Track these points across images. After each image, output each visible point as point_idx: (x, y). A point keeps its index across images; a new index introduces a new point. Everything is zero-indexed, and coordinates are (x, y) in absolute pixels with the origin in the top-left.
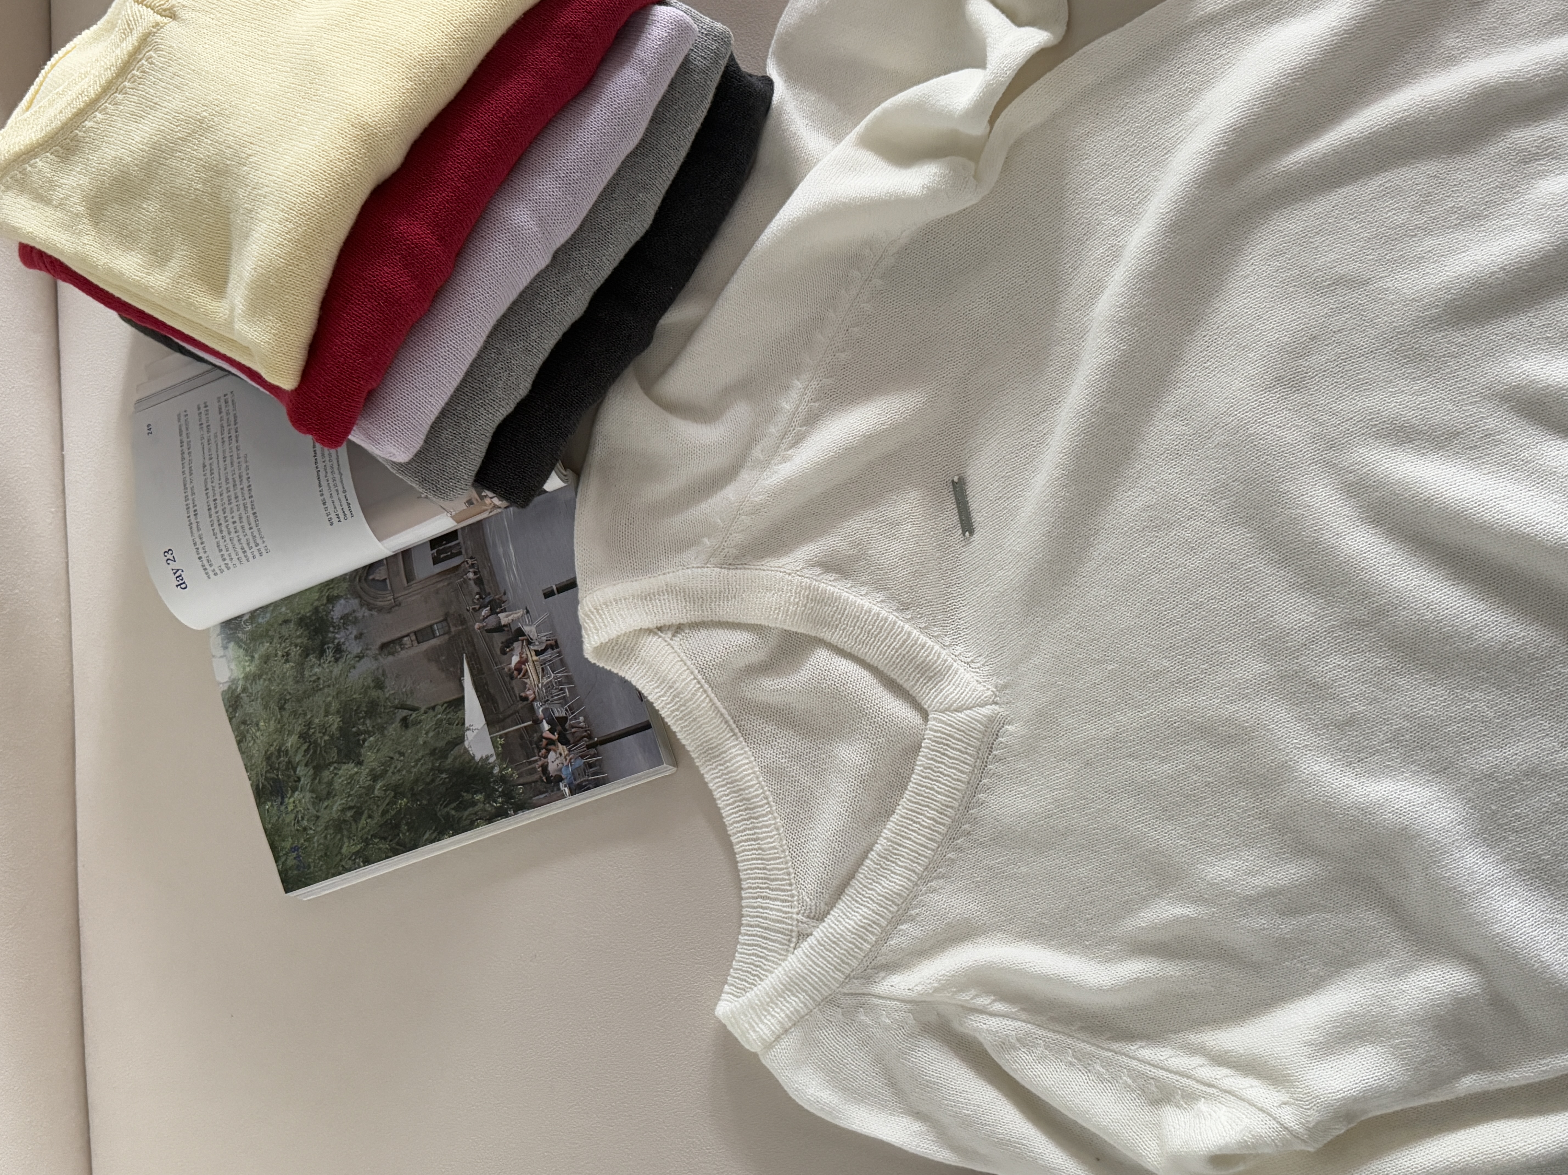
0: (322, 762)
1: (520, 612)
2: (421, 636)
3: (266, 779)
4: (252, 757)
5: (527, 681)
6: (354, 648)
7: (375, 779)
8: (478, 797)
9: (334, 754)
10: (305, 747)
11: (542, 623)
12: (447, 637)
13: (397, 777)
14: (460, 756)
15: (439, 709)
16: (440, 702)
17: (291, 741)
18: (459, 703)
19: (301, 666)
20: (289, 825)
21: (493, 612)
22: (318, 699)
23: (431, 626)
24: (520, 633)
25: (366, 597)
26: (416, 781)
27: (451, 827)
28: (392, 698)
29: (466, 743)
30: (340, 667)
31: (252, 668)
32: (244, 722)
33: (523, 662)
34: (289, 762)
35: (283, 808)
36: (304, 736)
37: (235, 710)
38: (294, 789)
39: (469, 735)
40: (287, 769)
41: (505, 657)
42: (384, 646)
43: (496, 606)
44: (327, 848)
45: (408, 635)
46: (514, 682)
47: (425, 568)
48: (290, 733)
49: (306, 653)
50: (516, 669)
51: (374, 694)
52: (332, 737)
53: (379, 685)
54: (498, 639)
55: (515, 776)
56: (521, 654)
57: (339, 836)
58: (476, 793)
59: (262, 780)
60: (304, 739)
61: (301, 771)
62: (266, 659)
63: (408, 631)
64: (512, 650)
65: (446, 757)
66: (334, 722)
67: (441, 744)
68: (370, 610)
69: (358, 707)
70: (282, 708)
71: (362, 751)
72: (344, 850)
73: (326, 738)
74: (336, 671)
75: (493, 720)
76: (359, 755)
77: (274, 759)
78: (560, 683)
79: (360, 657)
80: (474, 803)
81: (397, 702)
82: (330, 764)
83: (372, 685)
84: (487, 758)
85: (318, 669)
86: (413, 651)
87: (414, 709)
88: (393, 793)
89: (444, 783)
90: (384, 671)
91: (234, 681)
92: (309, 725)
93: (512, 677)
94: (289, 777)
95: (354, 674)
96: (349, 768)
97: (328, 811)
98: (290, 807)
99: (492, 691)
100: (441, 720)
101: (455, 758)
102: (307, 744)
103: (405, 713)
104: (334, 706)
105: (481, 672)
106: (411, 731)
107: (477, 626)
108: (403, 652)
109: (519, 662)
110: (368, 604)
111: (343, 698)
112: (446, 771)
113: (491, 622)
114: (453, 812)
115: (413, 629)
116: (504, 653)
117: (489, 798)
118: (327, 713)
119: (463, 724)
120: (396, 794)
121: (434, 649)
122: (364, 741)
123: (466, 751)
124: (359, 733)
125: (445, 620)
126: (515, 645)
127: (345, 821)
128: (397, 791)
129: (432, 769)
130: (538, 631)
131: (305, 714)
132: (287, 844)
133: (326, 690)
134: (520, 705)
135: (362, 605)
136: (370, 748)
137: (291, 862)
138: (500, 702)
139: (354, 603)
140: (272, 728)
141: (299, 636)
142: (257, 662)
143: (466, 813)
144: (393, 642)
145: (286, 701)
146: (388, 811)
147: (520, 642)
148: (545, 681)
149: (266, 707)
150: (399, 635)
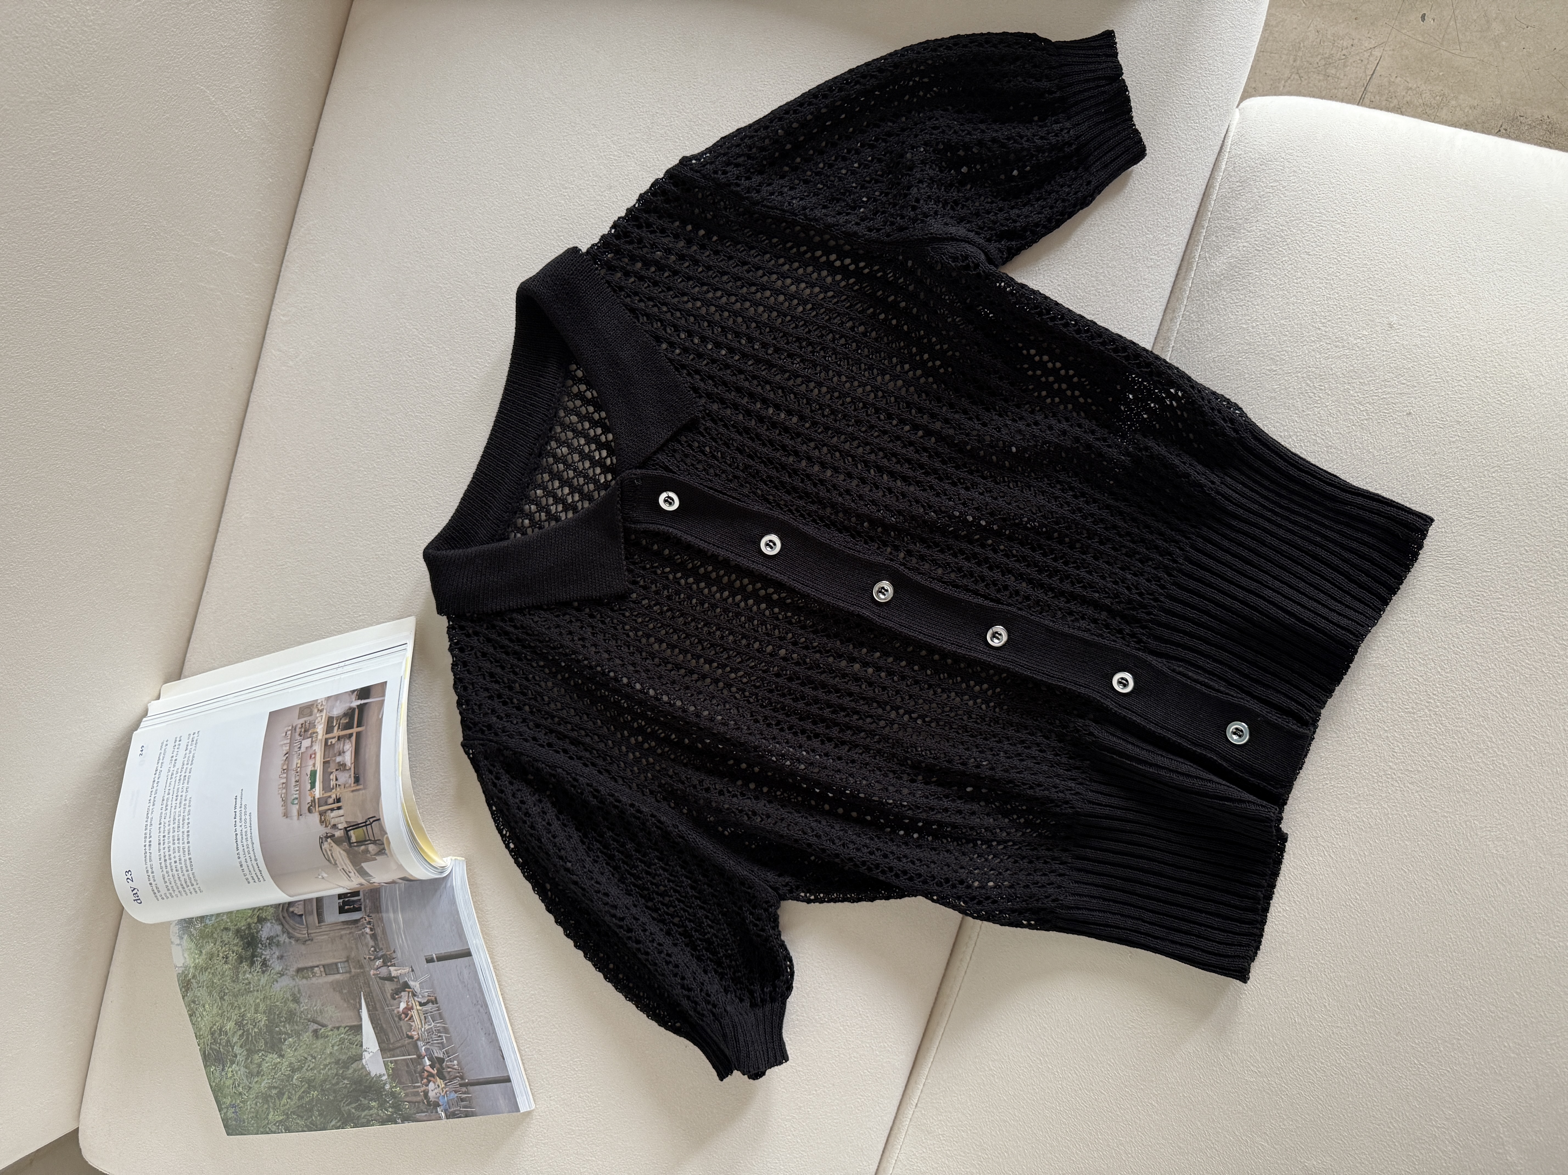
0: (253, 1047)
1: (407, 969)
2: (330, 969)
3: (211, 1048)
4: (200, 1029)
5: (412, 1024)
6: (277, 966)
7: (293, 1071)
8: (373, 1104)
9: (262, 1043)
10: (240, 1032)
11: (425, 981)
12: (348, 975)
13: (310, 1074)
14: (359, 1070)
15: (342, 1030)
16: (344, 1025)
17: (230, 1026)
18: (358, 1029)
19: (236, 970)
20: (228, 1087)
21: (385, 964)
22: (250, 999)
23: (336, 964)
24: (406, 986)
25: (287, 926)
26: (325, 1081)
27: (352, 1121)
28: (306, 1012)
29: (364, 1061)
30: (266, 978)
31: (200, 961)
32: (194, 1002)
33: (409, 1008)
34: (228, 1041)
35: (223, 1074)
36: (239, 1024)
37: (187, 991)
38: (232, 1062)
39: (367, 1056)
40: (227, 1045)
41: (395, 1002)
42: (299, 970)
43: (388, 961)
44: (257, 1112)
45: (317, 966)
46: (402, 1023)
47: (332, 916)
48: (229, 1019)
49: (241, 959)
50: (403, 1013)
51: (292, 1006)
52: (260, 1030)
53: (296, 1000)
54: (389, 987)
55: (403, 1094)
56: (407, 1002)
57: (266, 1106)
58: (371, 1100)
59: (208, 1048)
60: (239, 1026)
61: (237, 1049)
62: (211, 956)
63: (318, 963)
64: (401, 997)
65: (348, 1068)
66: (262, 1019)
67: (344, 1057)
68: (290, 938)
69: (280, 1013)
70: (222, 998)
71: (284, 1047)
72: (270, 1117)
73: (256, 1030)
74: (263, 980)
75: (385, 1048)
76: (281, 1050)
77: (216, 1035)
78: (439, 1032)
79: (281, 974)
80: (370, 1108)
81: (309, 1016)
82: (260, 1050)
83: (291, 998)
84: (380, 1076)
85: (251, 975)
86: (322, 980)
87: (323, 1026)
88: (307, 1085)
89: (346, 1087)
90: (299, 990)
91: (186, 967)
92: (243, 1016)
93: (400, 1019)
94: (228, 1052)
95: (277, 987)
96: (273, 1058)
97: (257, 1086)
98: (230, 1075)
99: (384, 1026)
100: (344, 1039)
101: (355, 1071)
102: (241, 1031)
103: (316, 1026)
104: (262, 1007)
105: (375, 1009)
106: (321, 1041)
107: (372, 972)
108: (314, 979)
109: (405, 1008)
110: (288, 933)
111: (268, 1002)
112: (348, 1079)
113: (384, 971)
114: (353, 1110)
115: (322, 963)
116: (394, 999)
117: (382, 1106)
118: (256, 1011)
119: (362, 1046)
120: (309, 1086)
121: (338, 982)
122: (285, 1040)
123: (363, 1067)
124: (280, 1033)
125: (347, 961)
126: (403, 994)
127: (270, 1096)
128: (310, 1083)
129: (336, 1075)
130: (421, 987)
131: (240, 1008)
132: (228, 1101)
133: (255, 993)
134: (407, 1041)
135: (284, 932)
136: (290, 1046)
137: (230, 1114)
138: (391, 1035)
139: (278, 928)
140: (215, 1011)
141: (236, 946)
142: (204, 957)
143: (363, 1114)
144: (306, 968)
145: (225, 994)
146: (303, 1097)
147: (406, 993)
148: (427, 1027)
149: (210, 994)
150: (311, 964)
